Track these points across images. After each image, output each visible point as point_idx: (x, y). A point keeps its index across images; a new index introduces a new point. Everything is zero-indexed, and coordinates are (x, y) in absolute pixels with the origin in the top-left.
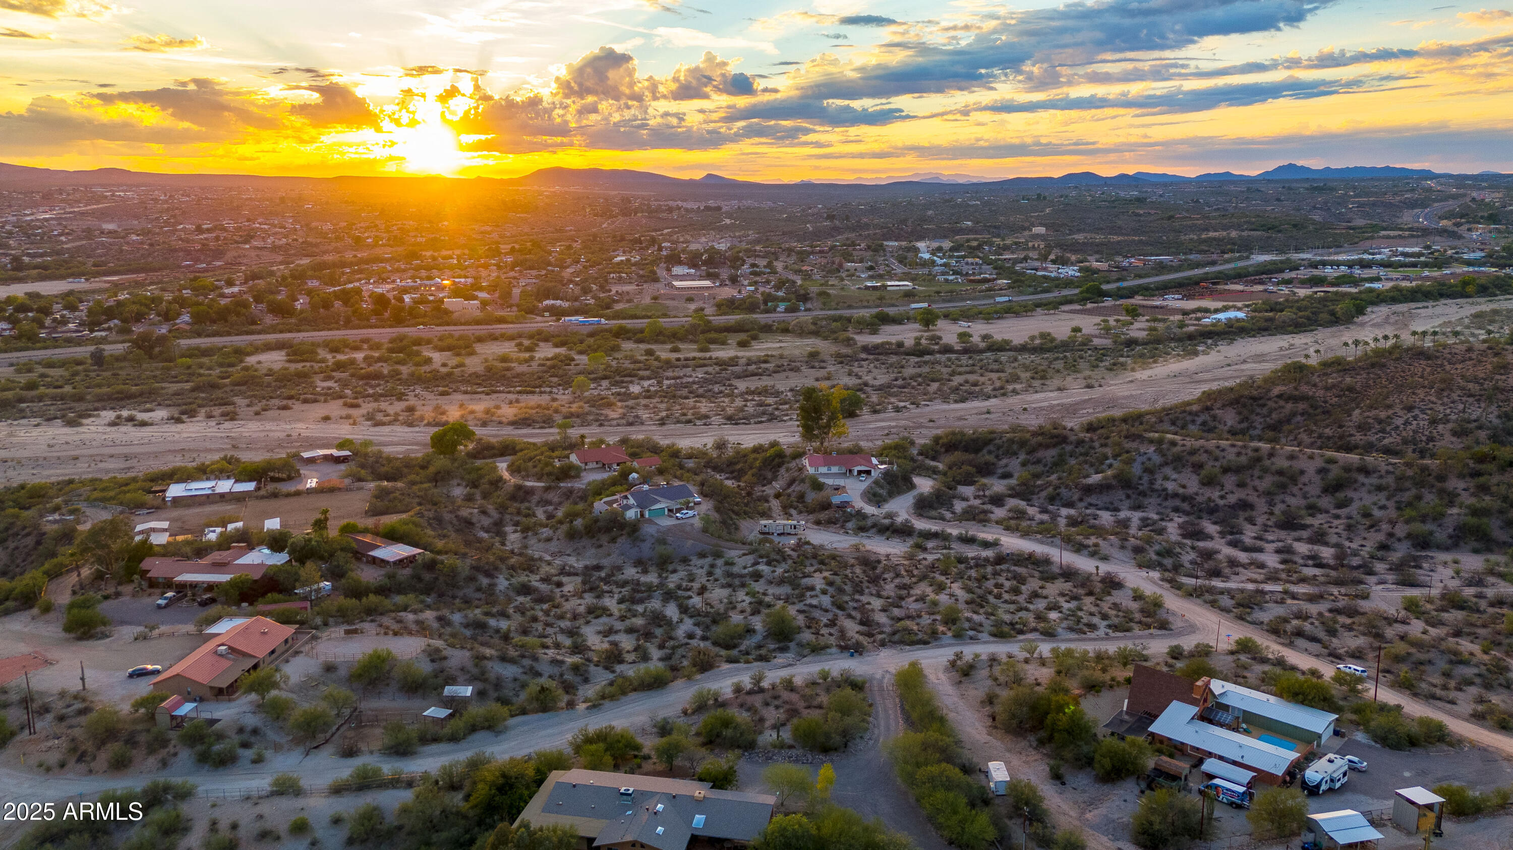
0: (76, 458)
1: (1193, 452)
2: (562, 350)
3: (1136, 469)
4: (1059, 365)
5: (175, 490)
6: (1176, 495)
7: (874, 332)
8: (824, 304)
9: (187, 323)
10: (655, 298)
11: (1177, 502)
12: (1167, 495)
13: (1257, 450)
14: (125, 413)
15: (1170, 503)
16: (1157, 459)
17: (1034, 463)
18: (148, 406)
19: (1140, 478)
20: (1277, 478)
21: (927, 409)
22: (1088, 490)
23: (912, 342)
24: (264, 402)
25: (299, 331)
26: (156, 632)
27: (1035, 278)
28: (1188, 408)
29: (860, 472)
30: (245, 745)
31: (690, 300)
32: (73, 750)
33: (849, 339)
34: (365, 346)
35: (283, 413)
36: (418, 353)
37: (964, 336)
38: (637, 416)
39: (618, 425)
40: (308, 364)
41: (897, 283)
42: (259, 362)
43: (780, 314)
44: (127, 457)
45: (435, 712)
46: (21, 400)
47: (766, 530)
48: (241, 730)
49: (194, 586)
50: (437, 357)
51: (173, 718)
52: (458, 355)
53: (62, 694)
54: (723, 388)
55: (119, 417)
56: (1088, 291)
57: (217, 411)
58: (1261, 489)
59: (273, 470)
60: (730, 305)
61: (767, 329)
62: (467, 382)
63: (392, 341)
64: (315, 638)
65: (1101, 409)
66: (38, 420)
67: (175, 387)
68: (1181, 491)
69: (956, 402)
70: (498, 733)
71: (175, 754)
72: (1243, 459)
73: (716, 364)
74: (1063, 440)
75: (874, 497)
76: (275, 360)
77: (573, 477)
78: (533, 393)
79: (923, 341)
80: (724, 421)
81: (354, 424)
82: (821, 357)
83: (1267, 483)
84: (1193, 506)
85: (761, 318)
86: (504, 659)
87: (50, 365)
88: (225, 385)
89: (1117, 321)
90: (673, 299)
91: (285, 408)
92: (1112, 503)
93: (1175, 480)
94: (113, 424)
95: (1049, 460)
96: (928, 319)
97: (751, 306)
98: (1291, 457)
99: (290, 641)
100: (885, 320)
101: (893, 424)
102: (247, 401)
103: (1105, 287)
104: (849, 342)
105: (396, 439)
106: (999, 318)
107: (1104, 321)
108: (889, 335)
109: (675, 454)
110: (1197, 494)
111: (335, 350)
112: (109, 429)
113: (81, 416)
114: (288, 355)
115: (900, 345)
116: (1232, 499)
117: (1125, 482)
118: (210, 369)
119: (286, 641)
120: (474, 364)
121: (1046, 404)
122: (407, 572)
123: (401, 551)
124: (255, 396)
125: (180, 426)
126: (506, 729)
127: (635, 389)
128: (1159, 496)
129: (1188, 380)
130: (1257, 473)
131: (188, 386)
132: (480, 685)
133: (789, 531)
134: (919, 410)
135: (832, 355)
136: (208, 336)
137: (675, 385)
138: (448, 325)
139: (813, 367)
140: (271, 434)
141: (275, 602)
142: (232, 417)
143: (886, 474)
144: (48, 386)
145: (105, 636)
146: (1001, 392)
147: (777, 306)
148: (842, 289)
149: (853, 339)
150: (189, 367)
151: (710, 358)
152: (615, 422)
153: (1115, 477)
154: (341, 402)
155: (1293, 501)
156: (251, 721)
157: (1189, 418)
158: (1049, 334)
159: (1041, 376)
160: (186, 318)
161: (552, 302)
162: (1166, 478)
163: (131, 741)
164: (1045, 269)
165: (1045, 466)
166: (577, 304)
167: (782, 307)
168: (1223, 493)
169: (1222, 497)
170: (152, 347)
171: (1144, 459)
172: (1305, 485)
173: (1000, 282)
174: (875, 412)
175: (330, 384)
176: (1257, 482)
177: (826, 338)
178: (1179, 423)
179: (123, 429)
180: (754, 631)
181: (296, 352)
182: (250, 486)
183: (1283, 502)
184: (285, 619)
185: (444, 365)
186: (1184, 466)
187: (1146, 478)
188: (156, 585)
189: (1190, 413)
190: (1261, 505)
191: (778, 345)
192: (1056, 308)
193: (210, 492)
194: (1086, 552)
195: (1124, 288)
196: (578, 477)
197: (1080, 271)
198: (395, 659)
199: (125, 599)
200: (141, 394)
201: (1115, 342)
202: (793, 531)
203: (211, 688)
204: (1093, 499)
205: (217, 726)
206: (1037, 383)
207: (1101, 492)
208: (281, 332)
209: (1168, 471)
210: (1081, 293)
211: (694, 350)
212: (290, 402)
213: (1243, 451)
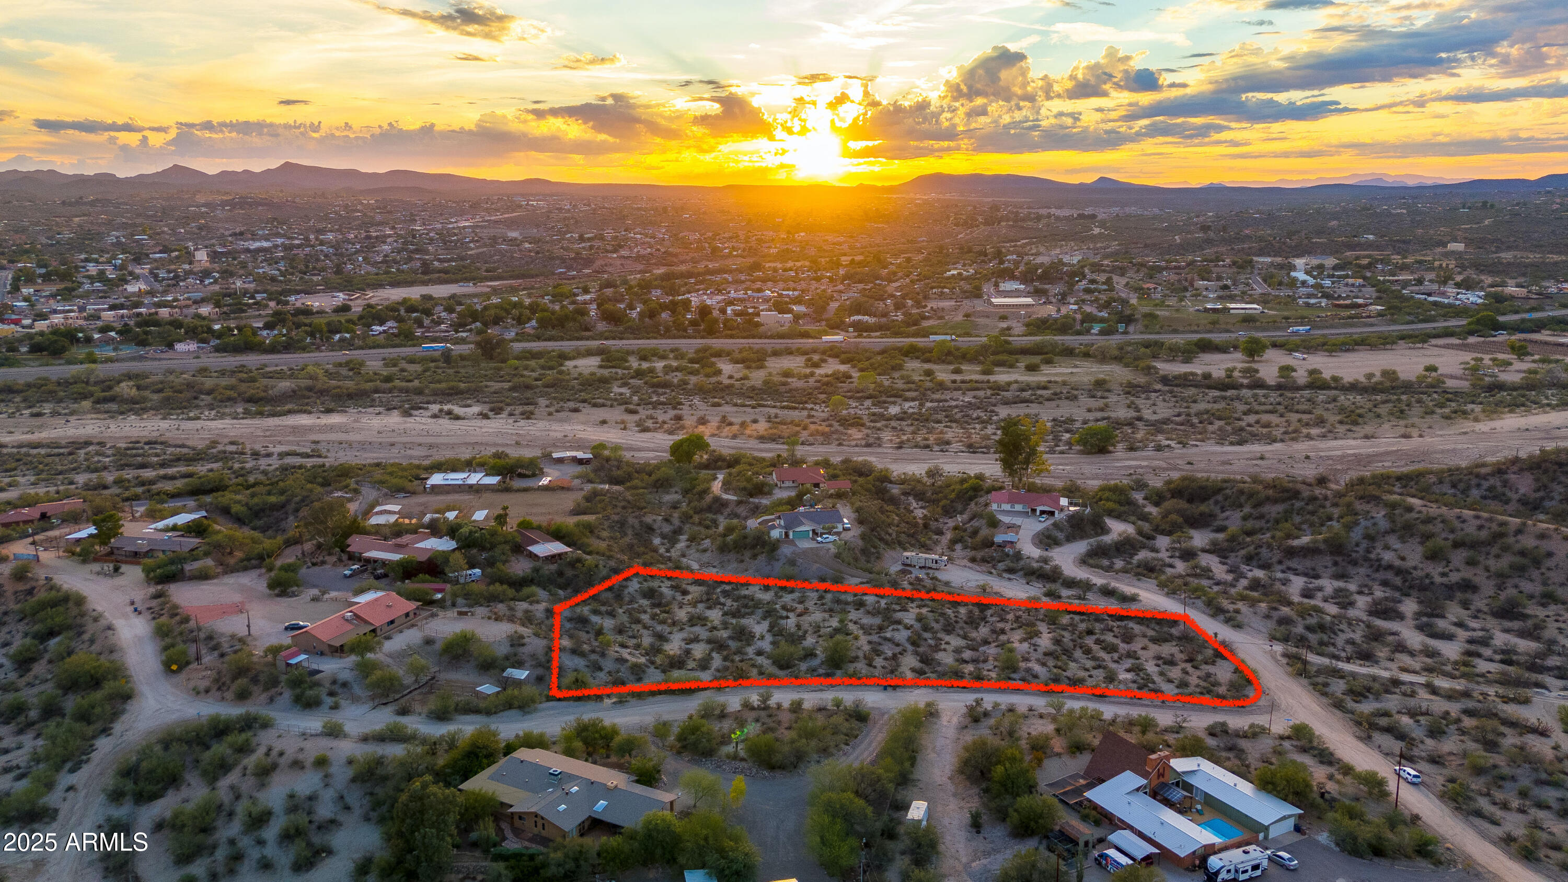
0: (393, 445)
1: (1429, 520)
2: (843, 368)
3: (1356, 534)
4: (1383, 410)
5: (437, 479)
6: (1390, 567)
7: (1187, 361)
8: (1146, 327)
9: (534, 328)
10: (967, 316)
11: (1389, 575)
12: (1380, 566)
13: (1503, 524)
14: (446, 408)
15: (1380, 575)
16: (1384, 524)
17: (1256, 518)
18: (469, 402)
19: (1357, 545)
20: (1518, 559)
21: (1194, 450)
22: (1291, 553)
23: (1222, 374)
24: (562, 404)
25: (621, 339)
26: (327, 596)
27: (1421, 304)
28: (1475, 470)
29: (1043, 512)
30: (331, 694)
31: (1003, 318)
32: (216, 681)
33: (1149, 368)
34: (671, 356)
35: (575, 415)
36: (714, 364)
37: (1286, 370)
38: (879, 438)
39: (857, 446)
40: (614, 370)
41: (1244, 306)
42: (575, 367)
43: (1094, 338)
44: (431, 446)
45: (488, 689)
46: (377, 391)
47: (909, 562)
48: (334, 682)
49: (375, 561)
50: (727, 368)
51: (288, 665)
52: (748, 368)
53: (233, 636)
54: (982, 414)
55: (441, 411)
56: (1478, 322)
57: (519, 409)
58: (1492, 569)
59: (522, 467)
60: (1041, 326)
61: (1069, 352)
62: (741, 395)
63: (697, 351)
64: (433, 615)
65: (1403, 463)
66: (381, 409)
67: (496, 386)
68: (1397, 563)
69: (1232, 444)
70: (526, 713)
71: (281, 694)
72: (1484, 534)
73: (990, 388)
74: (1296, 494)
75: (1047, 540)
76: (588, 365)
77: (766, 494)
78: (795, 408)
79: (1236, 374)
80: (964, 449)
81: (625, 429)
82: (1107, 386)
83: (1506, 561)
84: (1405, 581)
85: (1068, 340)
86: (574, 652)
87: (412, 361)
88: (537, 387)
89: (1494, 360)
90: (988, 317)
91: (576, 410)
92: (1313, 569)
93: (1395, 550)
94: (435, 416)
95: (1274, 515)
96: (1254, 350)
97: (1064, 327)
98: (1542, 536)
99: (411, 615)
100: (1206, 347)
101: (1144, 463)
102: (548, 402)
103: (1501, 319)
104: (1148, 370)
105: (652, 445)
106: (1347, 350)
107: (1476, 359)
108: (1200, 366)
109: (884, 478)
110: (1415, 568)
111: (644, 358)
112: (430, 420)
113: (413, 408)
114: (602, 361)
115: (1207, 376)
116: (1454, 577)
117: (1336, 548)
118: (533, 371)
119: (407, 615)
120: (757, 377)
121: (1339, 453)
122: (553, 567)
123: (556, 547)
124: (555, 398)
125: (485, 421)
126: (536, 710)
127: (894, 410)
128: (1371, 566)
129: (1543, 435)
130: (1495, 550)
131: (506, 385)
132: (540, 671)
133: (931, 565)
134: (1185, 450)
135: (1121, 385)
136: (545, 340)
137: (934, 409)
138: (754, 337)
139: (1093, 397)
140: (552, 434)
141: (423, 582)
142: (528, 416)
143: (1072, 518)
144: (402, 380)
145: (294, 595)
146: (1293, 435)
147: (1092, 328)
148: (1177, 310)
149: (1155, 368)
150: (516, 369)
151: (988, 382)
152: (854, 443)
153: (1325, 541)
154: (623, 407)
155: (1527, 587)
156: (346, 676)
157: (1474, 481)
158: (1394, 372)
159: (1352, 419)
160: (534, 323)
161: (860, 317)
162: (1387, 547)
163: (255, 680)
164: (1443, 294)
165: (1268, 522)
166: (884, 320)
167: (1096, 329)
168: (1446, 570)
169: (1443, 575)
170: (493, 349)
171: (1369, 523)
172: (1549, 569)
173: (1372, 307)
174: (1132, 449)
175: (623, 390)
176: (1491, 562)
177: (1127, 365)
178: (1461, 486)
179: (441, 421)
180: (815, 655)
181: (610, 359)
182: (493, 480)
183: (1516, 587)
184: (410, 597)
185: (731, 377)
186: (1412, 536)
187: (1364, 544)
188: (353, 557)
189: (1478, 476)
190: (1488, 587)
191: (1070, 370)
192: (1424, 341)
193: (460, 482)
194: (1222, 617)
195: (1530, 320)
196: (770, 493)
197: (1486, 297)
198: (479, 640)
199: (327, 567)
200: (468, 391)
201: (1474, 386)
202: (934, 566)
203: (330, 646)
204: (1293, 564)
205: (318, 676)
206: (1341, 429)
207: (1305, 556)
208: (606, 339)
209: (1393, 540)
210: (1469, 324)
211: (976, 372)
212: (582, 405)
213: (1487, 524)
